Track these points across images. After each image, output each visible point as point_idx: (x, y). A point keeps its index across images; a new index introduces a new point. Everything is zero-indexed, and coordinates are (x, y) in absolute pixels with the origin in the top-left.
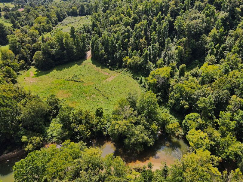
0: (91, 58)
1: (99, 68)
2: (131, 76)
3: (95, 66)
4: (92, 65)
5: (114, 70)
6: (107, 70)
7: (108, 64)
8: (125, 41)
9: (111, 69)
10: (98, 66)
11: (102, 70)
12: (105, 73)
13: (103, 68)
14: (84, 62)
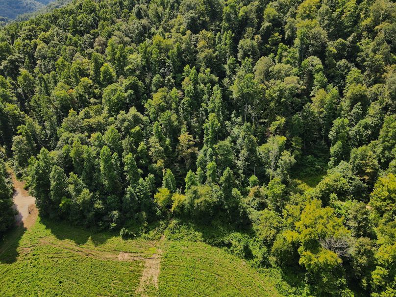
0: (38, 218)
1: (89, 245)
2: (199, 237)
3: (69, 244)
4: (59, 242)
5: (140, 236)
6: (116, 241)
7: (113, 225)
8: (139, 149)
9: (126, 237)
10: (81, 241)
11: (102, 247)
12: (119, 256)
13: (103, 241)
14: (25, 241)
